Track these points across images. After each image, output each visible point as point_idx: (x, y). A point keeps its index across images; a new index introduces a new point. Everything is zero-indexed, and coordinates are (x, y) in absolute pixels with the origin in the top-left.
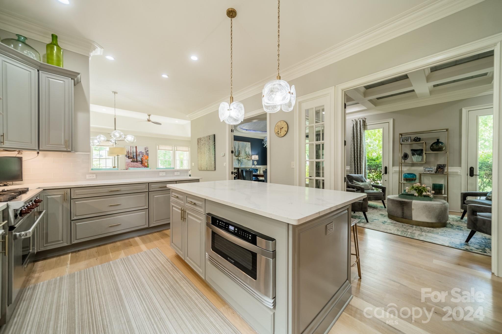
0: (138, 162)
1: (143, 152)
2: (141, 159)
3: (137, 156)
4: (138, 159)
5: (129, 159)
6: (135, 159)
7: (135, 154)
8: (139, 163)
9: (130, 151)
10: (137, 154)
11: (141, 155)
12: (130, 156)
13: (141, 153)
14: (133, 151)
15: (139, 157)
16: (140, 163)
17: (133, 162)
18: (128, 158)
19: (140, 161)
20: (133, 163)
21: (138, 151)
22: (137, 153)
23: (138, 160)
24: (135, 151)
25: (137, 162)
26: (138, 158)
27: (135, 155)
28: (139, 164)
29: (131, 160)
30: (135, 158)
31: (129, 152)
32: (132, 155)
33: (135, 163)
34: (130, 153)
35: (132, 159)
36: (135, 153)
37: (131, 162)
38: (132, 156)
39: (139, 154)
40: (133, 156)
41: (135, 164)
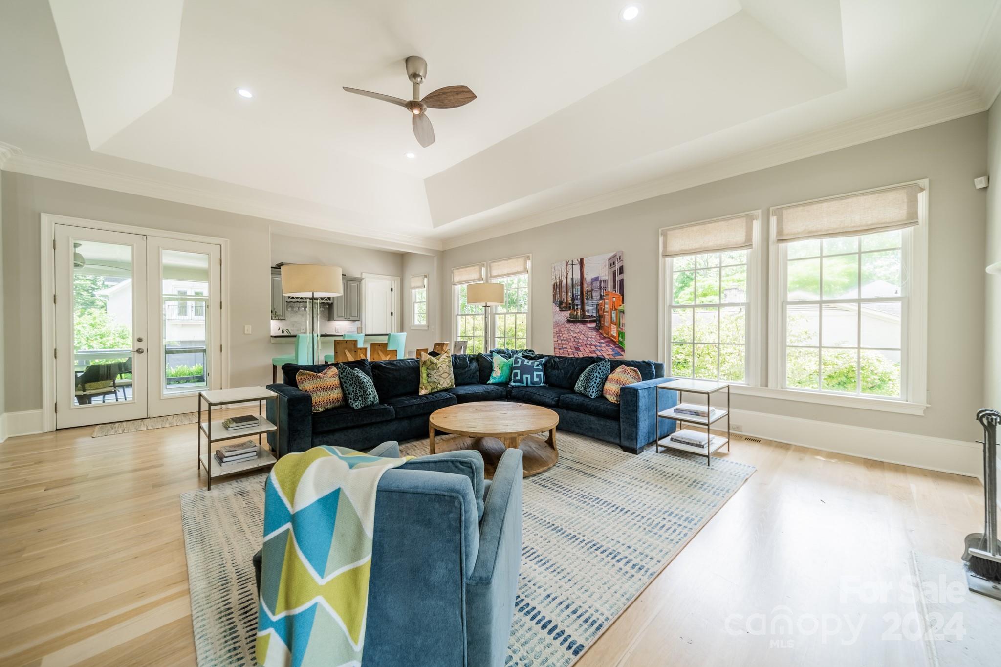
0: (587, 321)
1: (602, 278)
2: (597, 311)
3: (585, 297)
4: (587, 308)
5: (561, 310)
6: (579, 311)
7: (577, 291)
8: (589, 325)
9: (564, 282)
10: (586, 288)
11: (596, 294)
12: (565, 301)
13: (596, 284)
14: (572, 279)
15: (590, 302)
16: (594, 325)
17: (572, 324)
18: (558, 309)
19: (592, 316)
20: (570, 326)
21: (589, 277)
22: (585, 286)
23: (587, 314)
24: (577, 276)
25: (583, 321)
26: (588, 305)
27: (579, 293)
28: (590, 328)
29: (567, 314)
30: (579, 307)
31: (561, 283)
32: (570, 294)
33: (580, 327)
34: (564, 289)
35: (569, 312)
36: (579, 287)
37: (569, 321)
38: (570, 301)
39: (592, 291)
40: (573, 299)
41: (577, 331)
